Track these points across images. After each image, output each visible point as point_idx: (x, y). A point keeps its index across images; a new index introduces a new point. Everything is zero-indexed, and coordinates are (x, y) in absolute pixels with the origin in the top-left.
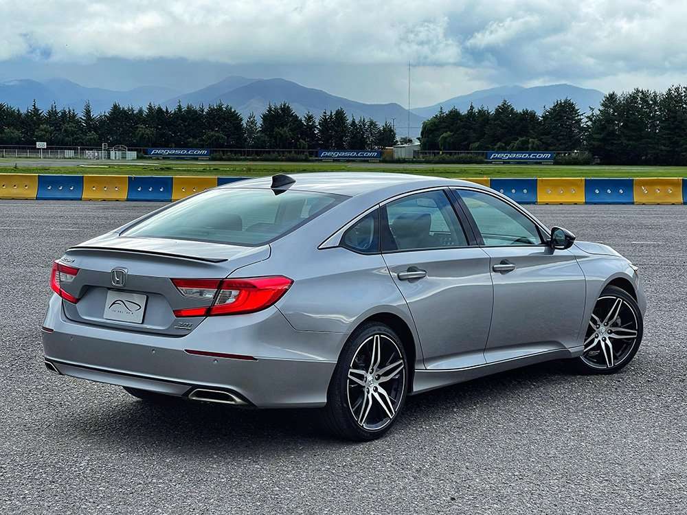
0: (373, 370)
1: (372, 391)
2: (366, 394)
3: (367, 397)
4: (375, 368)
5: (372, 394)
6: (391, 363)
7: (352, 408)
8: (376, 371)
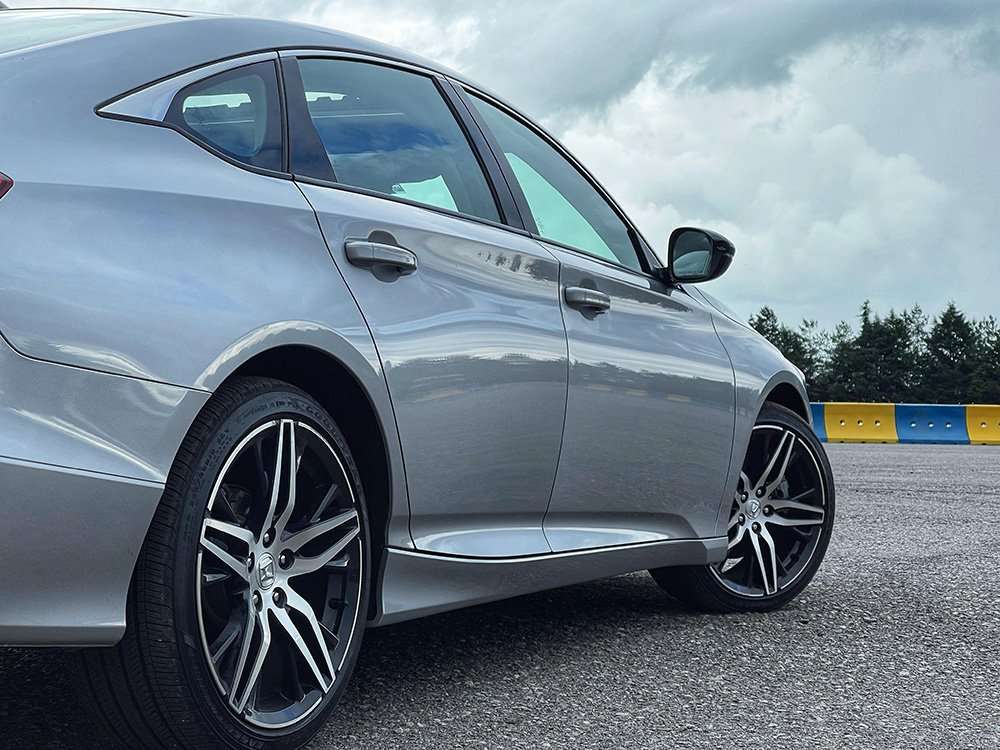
0: (272, 532)
1: (268, 603)
2: (252, 610)
3: (257, 619)
4: (279, 527)
5: (269, 610)
6: (325, 517)
7: (212, 654)
8: (283, 540)
